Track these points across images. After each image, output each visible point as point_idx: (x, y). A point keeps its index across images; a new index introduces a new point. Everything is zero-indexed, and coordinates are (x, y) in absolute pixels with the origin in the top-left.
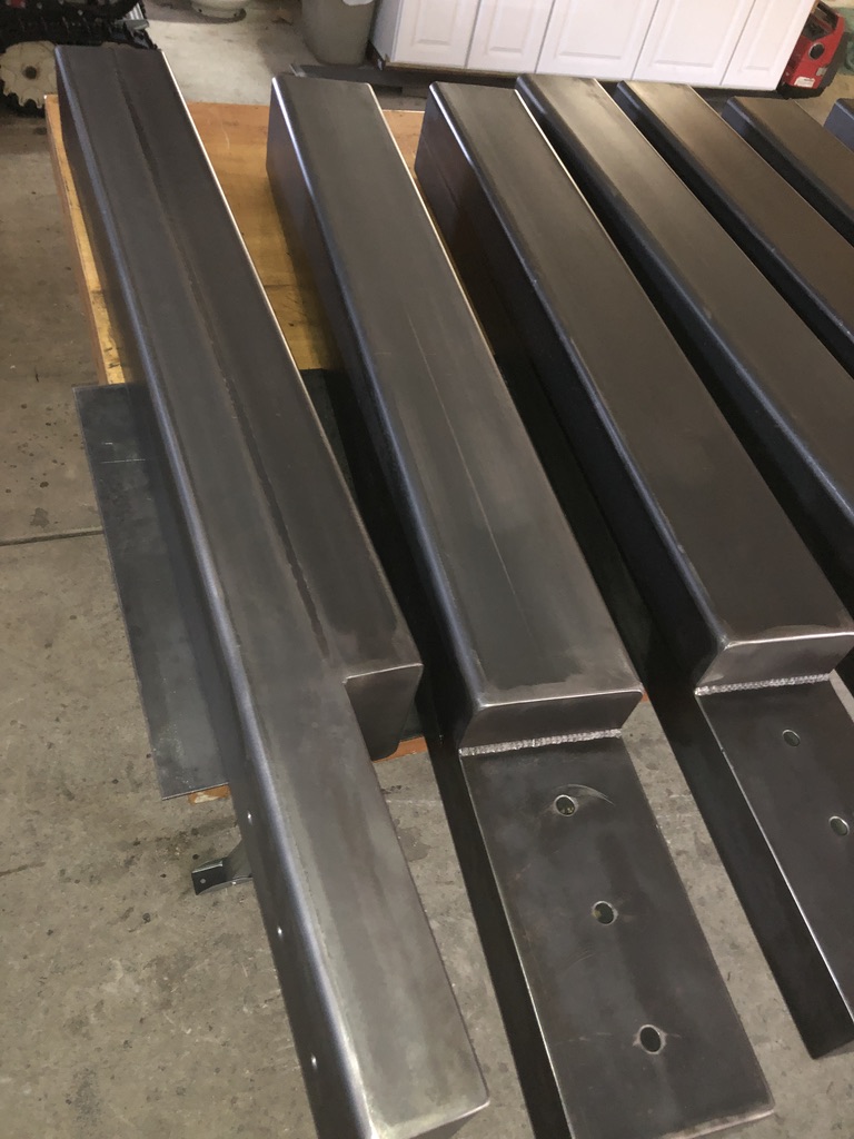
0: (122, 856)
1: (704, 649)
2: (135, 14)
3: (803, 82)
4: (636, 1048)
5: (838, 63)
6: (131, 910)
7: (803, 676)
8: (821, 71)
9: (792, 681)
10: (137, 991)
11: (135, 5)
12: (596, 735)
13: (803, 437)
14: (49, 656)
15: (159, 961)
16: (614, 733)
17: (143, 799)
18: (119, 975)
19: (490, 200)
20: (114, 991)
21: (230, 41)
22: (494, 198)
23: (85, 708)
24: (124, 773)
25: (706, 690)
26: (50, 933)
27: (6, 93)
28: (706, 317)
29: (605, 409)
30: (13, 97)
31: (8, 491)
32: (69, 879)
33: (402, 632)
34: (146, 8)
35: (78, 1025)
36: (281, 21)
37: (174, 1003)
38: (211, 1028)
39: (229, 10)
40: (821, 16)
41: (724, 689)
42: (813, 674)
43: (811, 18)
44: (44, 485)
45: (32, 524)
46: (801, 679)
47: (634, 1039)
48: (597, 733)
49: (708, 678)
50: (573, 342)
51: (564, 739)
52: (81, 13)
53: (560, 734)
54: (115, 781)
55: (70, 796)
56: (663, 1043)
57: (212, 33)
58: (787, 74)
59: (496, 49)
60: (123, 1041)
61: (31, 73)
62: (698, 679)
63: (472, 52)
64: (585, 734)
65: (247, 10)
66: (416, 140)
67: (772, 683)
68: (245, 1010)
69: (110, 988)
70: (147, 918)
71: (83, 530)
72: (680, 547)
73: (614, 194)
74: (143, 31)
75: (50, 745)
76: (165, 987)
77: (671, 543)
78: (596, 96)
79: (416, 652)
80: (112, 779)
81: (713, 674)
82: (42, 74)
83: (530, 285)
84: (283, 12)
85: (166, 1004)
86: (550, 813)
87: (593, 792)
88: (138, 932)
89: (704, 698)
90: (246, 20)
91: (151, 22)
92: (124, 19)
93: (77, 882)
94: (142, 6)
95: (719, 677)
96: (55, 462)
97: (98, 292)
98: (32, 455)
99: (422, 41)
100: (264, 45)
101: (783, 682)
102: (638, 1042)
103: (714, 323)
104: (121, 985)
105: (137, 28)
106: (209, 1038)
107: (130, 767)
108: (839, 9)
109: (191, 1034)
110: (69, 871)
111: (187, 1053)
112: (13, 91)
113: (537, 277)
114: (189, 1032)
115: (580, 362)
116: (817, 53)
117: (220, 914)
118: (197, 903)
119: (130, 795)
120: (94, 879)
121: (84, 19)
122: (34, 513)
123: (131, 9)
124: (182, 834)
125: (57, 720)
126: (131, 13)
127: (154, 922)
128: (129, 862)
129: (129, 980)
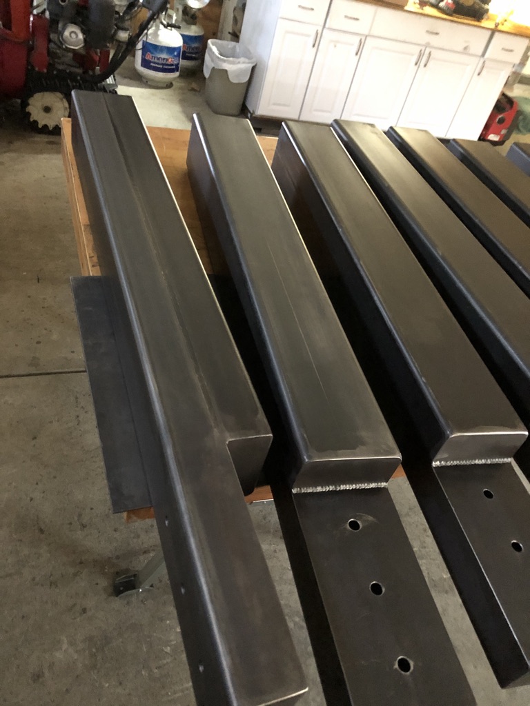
0: (71, 570)
1: (437, 438)
2: (110, 80)
3: (493, 137)
4: (396, 669)
5: (514, 127)
6: (75, 605)
7: (495, 458)
8: (504, 132)
9: (489, 462)
10: (76, 658)
11: (110, 76)
12: (373, 485)
13: (494, 322)
14: (34, 445)
15: (90, 639)
16: (383, 484)
17: (87, 535)
18: (65, 646)
19: (316, 185)
20: (61, 657)
21: (163, 99)
22: (318, 184)
23: (55, 477)
24: (76, 518)
25: (438, 463)
26: (23, 617)
27: (31, 120)
28: (438, 254)
29: (380, 301)
30: (36, 122)
31: (16, 345)
32: (37, 584)
33: (261, 416)
34: (116, 78)
35: (37, 677)
36: (193, 90)
37: (98, 667)
38: (121, 684)
39: (165, 82)
40: (504, 101)
41: (449, 464)
42: (501, 458)
43: (498, 102)
44: (38, 343)
45: (29, 365)
46: (494, 460)
47: (394, 665)
48: (373, 484)
49: (438, 456)
50: (362, 263)
51: (354, 486)
52: (79, 78)
53: (351, 483)
54: (71, 524)
55: (41, 531)
56: (412, 668)
57: (153, 94)
58: (484, 133)
59: (316, 110)
60: (65, 689)
61: (47, 110)
62: (434, 456)
63: (303, 110)
64: (366, 484)
65: (174, 83)
66: (273, 153)
67: (477, 462)
68: (143, 673)
69: (59, 655)
70: (84, 611)
71: (60, 371)
72: (423, 379)
73: (386, 185)
74: (114, 90)
75: (31, 499)
76: (93, 655)
77: (418, 377)
78: (376, 133)
79: (269, 428)
80: (69, 522)
81: (442, 454)
82: (54, 111)
83: (337, 231)
84: (194, 85)
85: (94, 667)
86: (345, 529)
87: (370, 518)
88: (78, 619)
89: (437, 468)
90: (174, 87)
91: (119, 87)
92: (103, 83)
93: (42, 585)
94: (114, 77)
95: (446, 455)
96: (46, 329)
97: (88, 225)
98: (32, 325)
99: (274, 104)
100: (183, 102)
101: (483, 461)
102: (396, 666)
103: (443, 258)
104: (65, 653)
105: (111, 89)
106: (119, 690)
107: (80, 515)
108: (514, 97)
109: (108, 687)
110: (37, 579)
111: (105, 699)
112: (36, 119)
113: (341, 227)
114: (107, 685)
115: (366, 275)
116: (501, 121)
117: (130, 610)
118: (117, 603)
119: (79, 532)
120: (53, 584)
121: (81, 82)
122: (31, 359)
123: (108, 78)
124: (109, 558)
125: (37, 484)
126: (108, 80)
127: (89, 614)
128: (75, 575)
129: (71, 650)
